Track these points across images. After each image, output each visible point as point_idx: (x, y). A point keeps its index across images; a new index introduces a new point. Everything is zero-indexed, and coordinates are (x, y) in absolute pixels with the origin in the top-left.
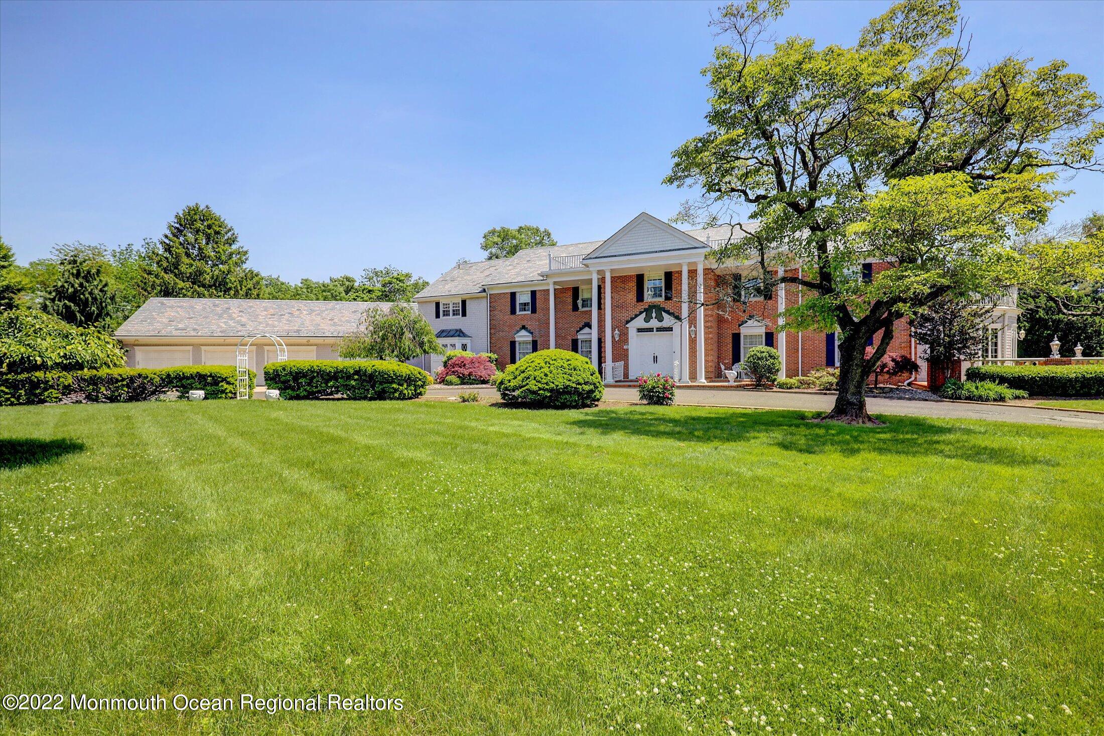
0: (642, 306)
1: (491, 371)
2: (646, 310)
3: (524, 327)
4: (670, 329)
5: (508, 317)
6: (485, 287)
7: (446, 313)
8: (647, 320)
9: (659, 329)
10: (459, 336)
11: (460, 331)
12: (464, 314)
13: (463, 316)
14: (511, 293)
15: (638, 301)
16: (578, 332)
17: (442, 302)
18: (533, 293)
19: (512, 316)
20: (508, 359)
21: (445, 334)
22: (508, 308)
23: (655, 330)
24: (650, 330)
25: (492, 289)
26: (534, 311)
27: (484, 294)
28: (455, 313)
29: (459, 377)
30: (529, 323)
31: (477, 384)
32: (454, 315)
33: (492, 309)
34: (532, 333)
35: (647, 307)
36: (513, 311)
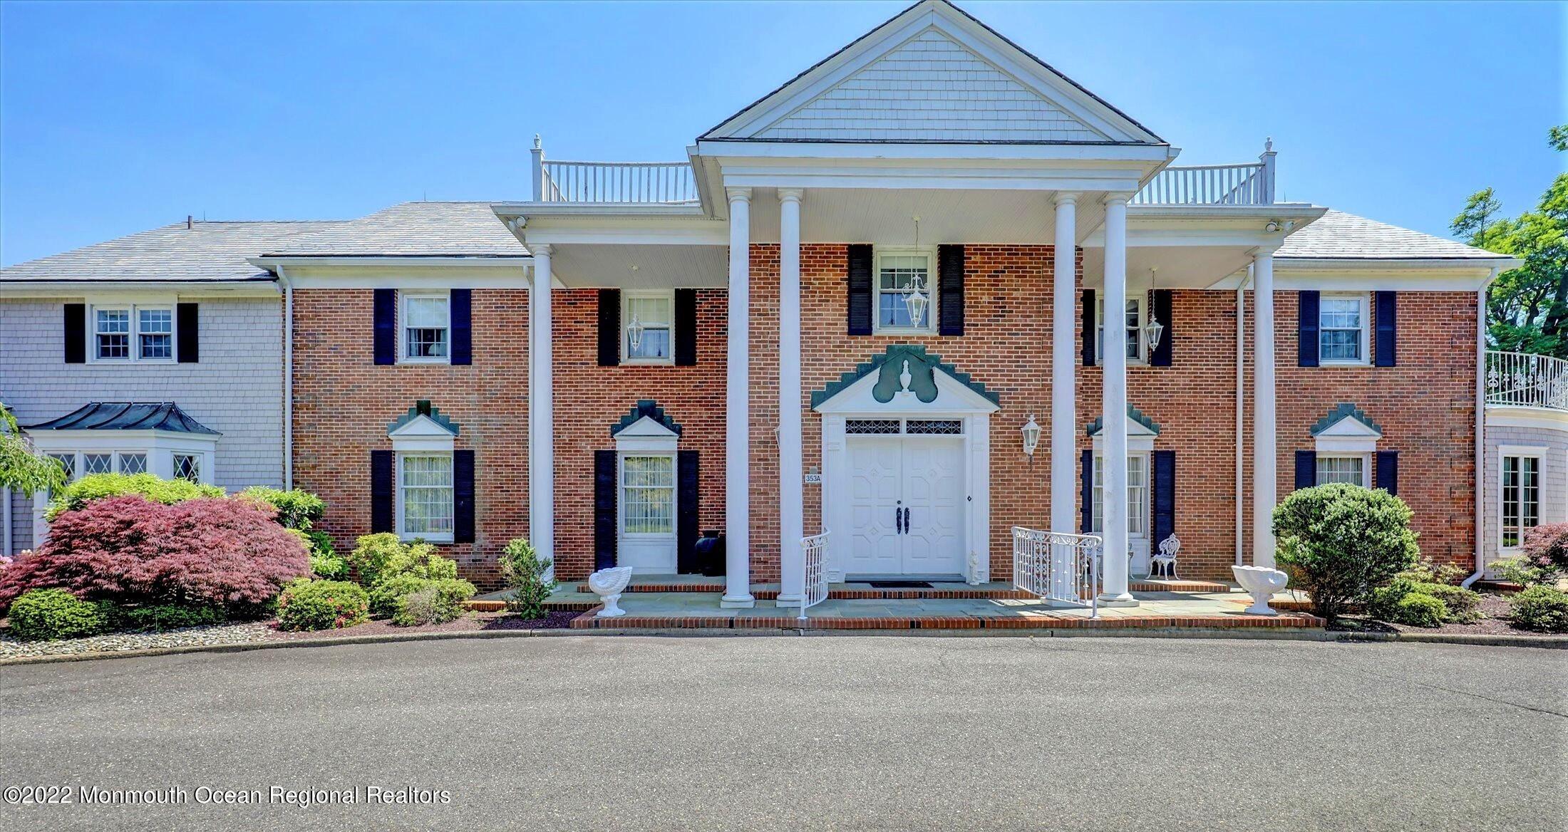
0: (863, 349)
1: (284, 558)
2: (877, 362)
3: (424, 408)
4: (954, 427)
5: (366, 371)
6: (278, 264)
7: (113, 346)
8: (882, 395)
9: (917, 426)
10: (162, 426)
11: (173, 411)
12: (189, 352)
13: (182, 359)
14: (379, 293)
15: (852, 332)
16: (615, 429)
17: (96, 304)
18: (461, 301)
19: (381, 371)
20: (364, 512)
21: (100, 418)
22: (365, 342)
23: (903, 427)
24: (889, 426)
25: (304, 271)
26: (462, 355)
27: (271, 285)
28: (152, 345)
29: (96, 595)
30: (445, 395)
31: (204, 624)
32: (146, 353)
33: (301, 341)
34: (454, 428)
35: (881, 352)
36: (384, 353)
